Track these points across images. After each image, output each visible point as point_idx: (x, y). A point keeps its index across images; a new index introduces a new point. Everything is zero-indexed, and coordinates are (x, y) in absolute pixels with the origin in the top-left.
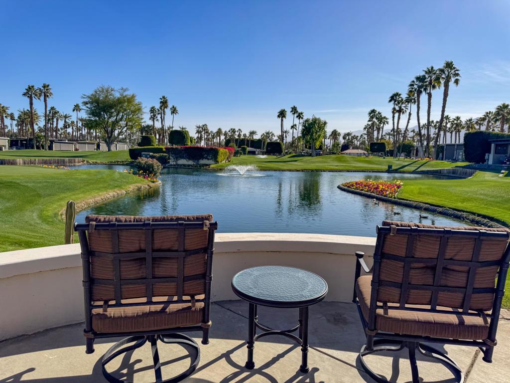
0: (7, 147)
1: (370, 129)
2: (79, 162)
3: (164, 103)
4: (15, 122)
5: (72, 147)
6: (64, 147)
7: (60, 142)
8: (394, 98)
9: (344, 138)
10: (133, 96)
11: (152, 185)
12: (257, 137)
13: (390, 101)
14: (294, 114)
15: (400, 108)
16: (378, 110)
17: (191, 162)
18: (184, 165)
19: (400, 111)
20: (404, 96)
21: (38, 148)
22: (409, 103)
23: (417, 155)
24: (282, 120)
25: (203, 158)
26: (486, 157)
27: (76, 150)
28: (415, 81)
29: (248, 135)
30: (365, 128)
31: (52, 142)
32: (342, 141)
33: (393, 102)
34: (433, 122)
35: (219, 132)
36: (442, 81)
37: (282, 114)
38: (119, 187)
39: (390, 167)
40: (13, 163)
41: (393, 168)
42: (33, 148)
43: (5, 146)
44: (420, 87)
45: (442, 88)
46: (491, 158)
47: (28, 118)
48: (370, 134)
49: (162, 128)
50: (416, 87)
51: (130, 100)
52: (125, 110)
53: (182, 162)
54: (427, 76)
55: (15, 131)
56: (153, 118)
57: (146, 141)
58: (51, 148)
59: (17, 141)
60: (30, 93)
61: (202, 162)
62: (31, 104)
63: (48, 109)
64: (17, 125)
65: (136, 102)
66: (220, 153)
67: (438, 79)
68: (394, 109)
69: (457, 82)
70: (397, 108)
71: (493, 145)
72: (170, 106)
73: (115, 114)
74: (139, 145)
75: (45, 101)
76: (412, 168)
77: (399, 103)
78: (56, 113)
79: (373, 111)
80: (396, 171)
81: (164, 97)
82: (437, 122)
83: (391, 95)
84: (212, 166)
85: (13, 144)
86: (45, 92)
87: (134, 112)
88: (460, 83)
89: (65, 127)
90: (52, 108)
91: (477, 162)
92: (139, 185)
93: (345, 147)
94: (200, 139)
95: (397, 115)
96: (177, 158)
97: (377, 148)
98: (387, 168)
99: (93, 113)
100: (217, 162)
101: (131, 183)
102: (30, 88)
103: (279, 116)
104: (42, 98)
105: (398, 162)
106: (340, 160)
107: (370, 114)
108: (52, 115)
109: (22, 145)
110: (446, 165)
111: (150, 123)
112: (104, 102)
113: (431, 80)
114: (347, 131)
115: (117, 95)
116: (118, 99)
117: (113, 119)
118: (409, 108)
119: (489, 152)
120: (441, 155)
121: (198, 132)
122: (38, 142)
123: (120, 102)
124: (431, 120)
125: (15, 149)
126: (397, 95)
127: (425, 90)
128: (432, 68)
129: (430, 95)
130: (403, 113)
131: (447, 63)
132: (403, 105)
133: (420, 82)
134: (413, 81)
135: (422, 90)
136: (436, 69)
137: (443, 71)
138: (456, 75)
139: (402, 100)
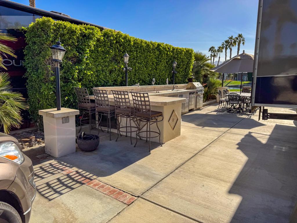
8: (212, 49)
13: (210, 51)
15: (214, 54)
19: (214, 56)
22: (219, 51)
28: (224, 43)
36: (237, 43)
45: (237, 46)
67: (235, 42)
68: (211, 55)
69: (243, 43)
70: (213, 55)
76: (224, 85)
83: (210, 48)
95: (213, 58)
113: (231, 42)
120: (236, 78)
126: (213, 47)
127: (229, 47)
128: (232, 36)
129: (231, 50)
130: (216, 57)
131: (239, 35)
132: (216, 53)
133: (227, 43)
134: (223, 43)
135: (228, 47)
136: (234, 37)
137: (237, 38)
138: (243, 40)
139: (215, 50)
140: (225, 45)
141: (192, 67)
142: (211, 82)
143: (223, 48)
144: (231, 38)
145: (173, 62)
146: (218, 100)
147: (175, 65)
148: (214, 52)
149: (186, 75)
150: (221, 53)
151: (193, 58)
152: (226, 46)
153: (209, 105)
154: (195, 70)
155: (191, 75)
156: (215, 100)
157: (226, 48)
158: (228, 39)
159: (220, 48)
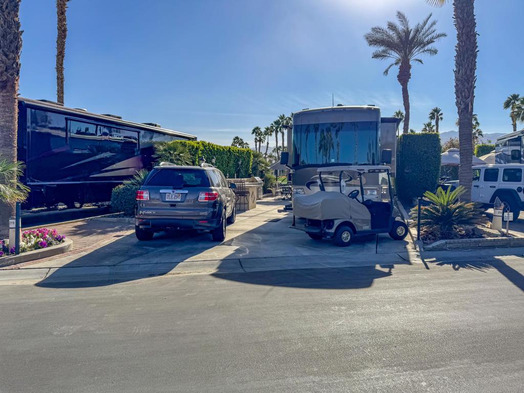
8: (256, 131)
13: (253, 133)
15: (260, 138)
19: (260, 141)
20: (263, 130)
22: (266, 135)
28: (274, 124)
33: (255, 134)
54: (280, 121)
68: (256, 139)
70: (258, 139)
83: (253, 128)
95: (258, 143)
107: (234, 140)
113: (283, 123)
118: (267, 139)
126: (257, 128)
127: (280, 130)
128: (284, 115)
129: (283, 133)
130: (262, 142)
132: (262, 136)
133: (277, 124)
134: (272, 124)
135: (278, 130)
136: (286, 116)
137: (290, 119)
139: (261, 132)
140: (274, 128)
141: (251, 164)
142: (266, 177)
143: (272, 131)
144: (282, 118)
145: (238, 161)
146: (274, 193)
147: (240, 163)
148: (259, 135)
149: (246, 172)
150: (269, 137)
151: (252, 156)
152: (277, 128)
153: (267, 197)
154: (253, 166)
155: (250, 171)
156: (271, 194)
157: (277, 132)
158: (279, 118)
159: (267, 129)
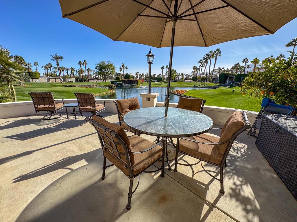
0: (75, 81)
1: (194, 73)
2: (95, 86)
3: (123, 65)
4: (78, 73)
5: (95, 81)
6: (93, 81)
7: (91, 79)
8: (200, 62)
9: (186, 76)
10: (112, 64)
11: (112, 92)
12: (156, 76)
13: (199, 63)
14: (167, 68)
15: (202, 65)
16: (196, 66)
17: (129, 85)
18: (127, 86)
19: (202, 66)
21: (84, 81)
23: (206, 81)
24: (163, 70)
25: (133, 83)
26: (226, 82)
27: (96, 82)
28: (206, 56)
29: (153, 75)
30: (192, 72)
31: (88, 79)
32: (185, 77)
34: (215, 70)
35: (143, 75)
36: (215, 56)
37: (163, 68)
38: (101, 93)
39: (195, 86)
40: (75, 86)
41: (196, 86)
42: (83, 81)
43: (74, 81)
44: (207, 58)
45: (215, 58)
46: (227, 82)
47: (81, 71)
48: (194, 74)
49: (123, 74)
50: (206, 58)
51: (111, 65)
52: (110, 68)
53: (127, 85)
55: (78, 76)
56: (121, 71)
57: (117, 78)
58: (88, 81)
59: (78, 79)
60: (80, 63)
61: (133, 85)
62: (81, 67)
63: (87, 69)
64: (78, 74)
65: (113, 65)
66: (139, 82)
67: (213, 55)
68: (200, 65)
69: (220, 55)
70: (201, 65)
71: (228, 78)
72: (125, 66)
73: (106, 70)
74: (115, 80)
75: (85, 66)
76: (202, 86)
77: (202, 63)
78: (90, 70)
79: (195, 66)
80: (197, 87)
81: (123, 63)
82: (217, 70)
84: (136, 86)
85: (77, 80)
86: (85, 63)
87: (112, 69)
88: (221, 56)
89: (94, 74)
90: (89, 68)
91: (223, 83)
92: (107, 92)
93: (186, 79)
94: (137, 77)
95: (201, 68)
96: (125, 84)
97: (195, 79)
98: (194, 86)
99: (100, 70)
100: (138, 85)
101: (105, 92)
102: (80, 62)
103: (162, 69)
104: (84, 65)
105: (198, 84)
106: (179, 83)
107: (193, 67)
108: (89, 70)
109: (79, 80)
110: (214, 85)
111: (120, 72)
112: (103, 66)
113: (211, 55)
114: (187, 74)
115: (107, 64)
116: (107, 65)
117: (106, 71)
119: (227, 80)
120: (213, 81)
121: (136, 75)
122: (84, 79)
123: (108, 66)
124: (215, 69)
125: (77, 82)
127: (209, 59)
128: (212, 51)
129: (211, 60)
131: (217, 49)
132: (203, 64)
136: (213, 51)
137: (215, 52)
138: (220, 53)
144: (211, 52)
158: (209, 53)
